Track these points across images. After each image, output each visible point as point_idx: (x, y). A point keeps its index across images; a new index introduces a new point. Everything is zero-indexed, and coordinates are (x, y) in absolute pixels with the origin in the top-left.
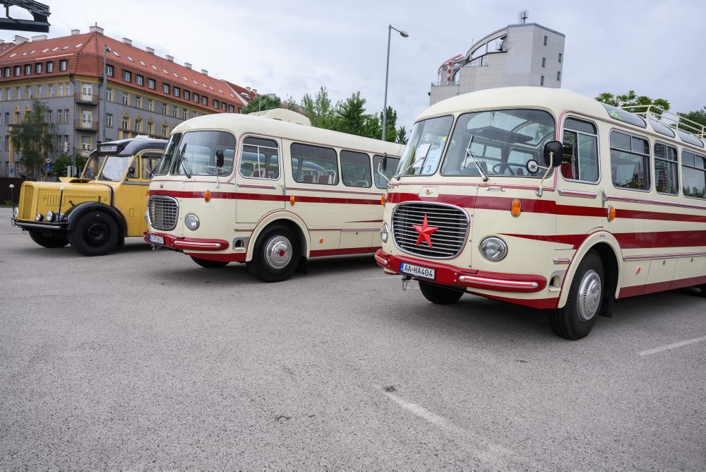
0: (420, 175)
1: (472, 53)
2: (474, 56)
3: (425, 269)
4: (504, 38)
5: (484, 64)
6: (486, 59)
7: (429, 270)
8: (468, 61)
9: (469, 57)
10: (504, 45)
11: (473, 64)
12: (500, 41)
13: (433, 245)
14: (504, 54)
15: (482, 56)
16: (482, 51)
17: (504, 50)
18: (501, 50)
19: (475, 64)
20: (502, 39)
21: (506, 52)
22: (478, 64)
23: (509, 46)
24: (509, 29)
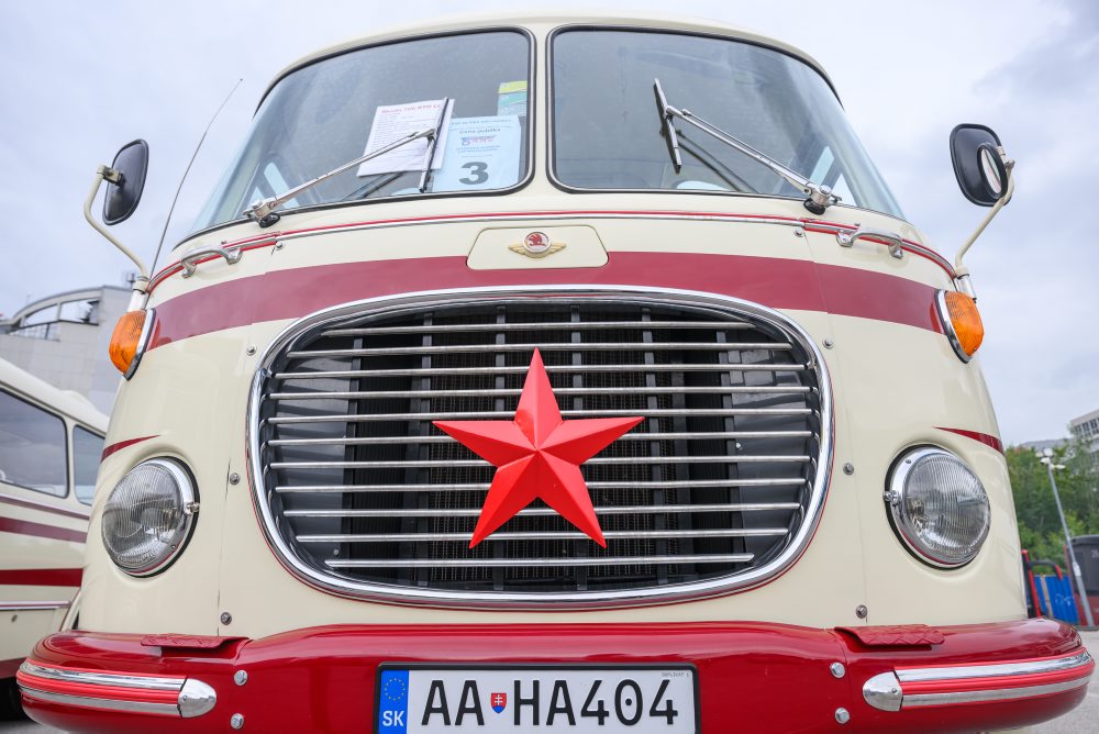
0: (426, 194)
1: (28, 316)
2: (31, 321)
3: (610, 679)
4: (95, 303)
5: (50, 336)
6: (57, 330)
7: (649, 681)
8: (16, 326)
9: (19, 322)
10: (93, 314)
11: (27, 332)
12: (85, 307)
13: (608, 522)
14: (94, 328)
15: (49, 324)
16: (49, 315)
17: (92, 321)
18: (87, 321)
19: (32, 334)
20: (90, 303)
21: (97, 325)
22: (38, 335)
23: (102, 316)
24: (105, 290)
